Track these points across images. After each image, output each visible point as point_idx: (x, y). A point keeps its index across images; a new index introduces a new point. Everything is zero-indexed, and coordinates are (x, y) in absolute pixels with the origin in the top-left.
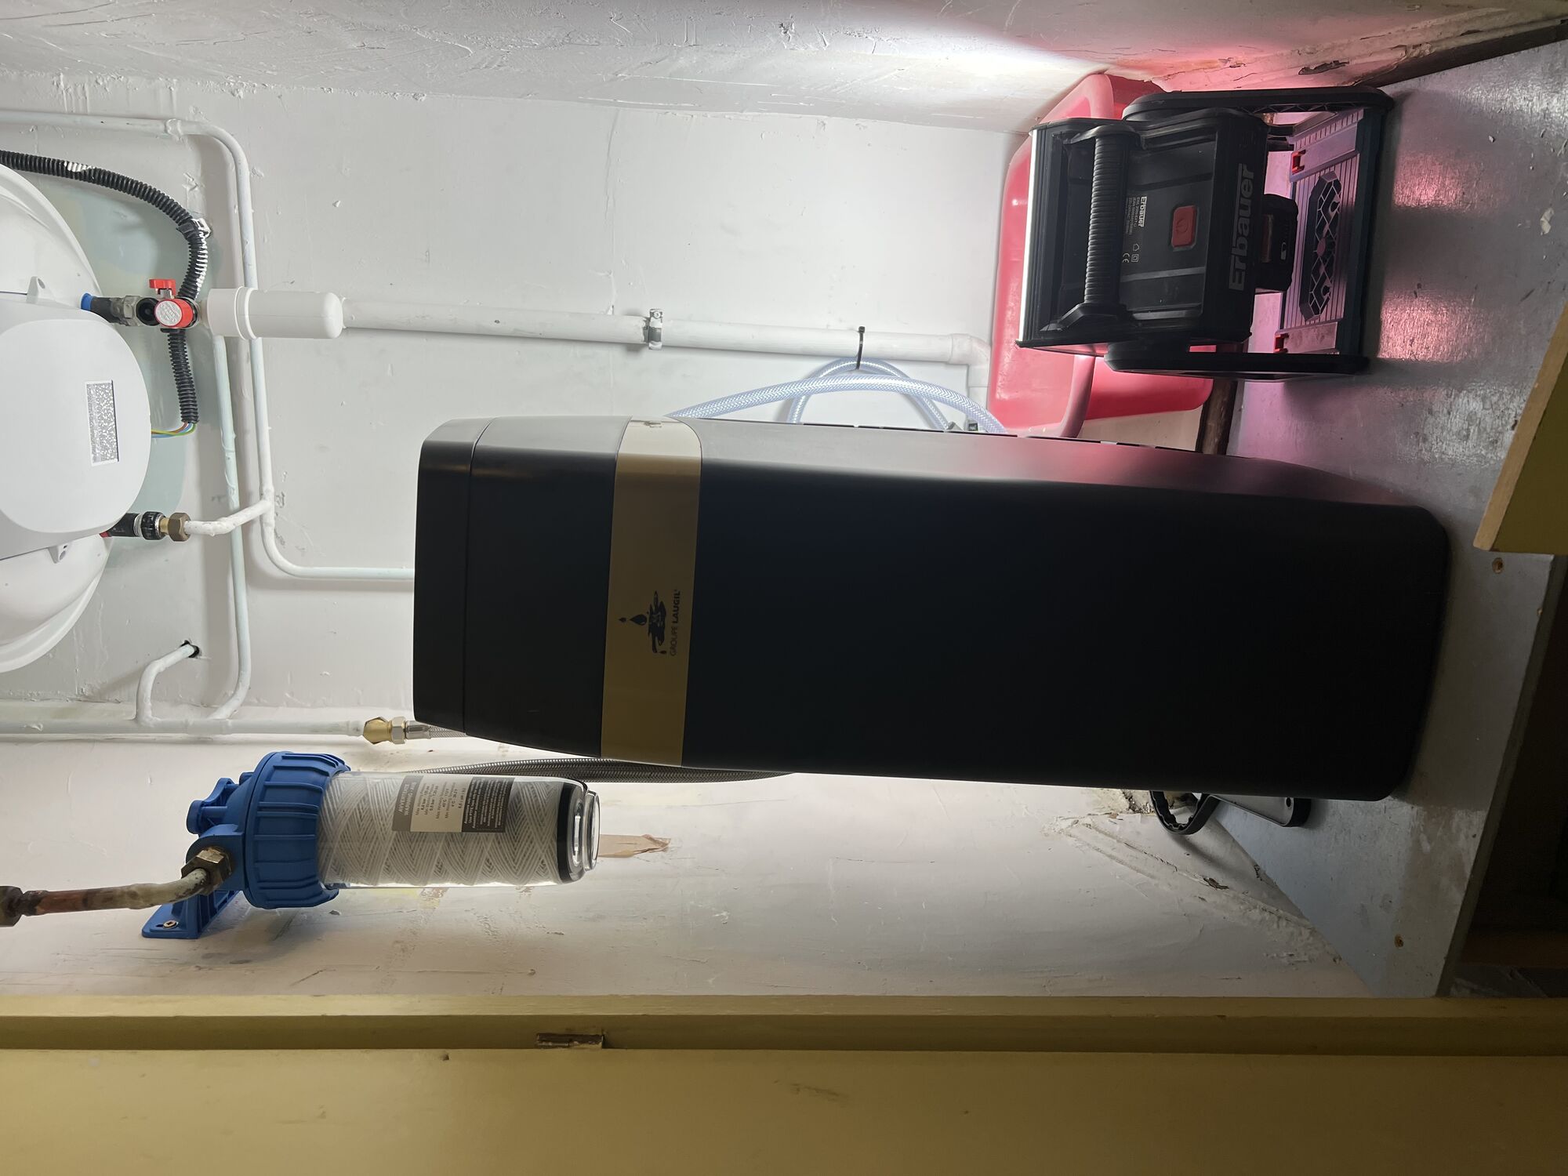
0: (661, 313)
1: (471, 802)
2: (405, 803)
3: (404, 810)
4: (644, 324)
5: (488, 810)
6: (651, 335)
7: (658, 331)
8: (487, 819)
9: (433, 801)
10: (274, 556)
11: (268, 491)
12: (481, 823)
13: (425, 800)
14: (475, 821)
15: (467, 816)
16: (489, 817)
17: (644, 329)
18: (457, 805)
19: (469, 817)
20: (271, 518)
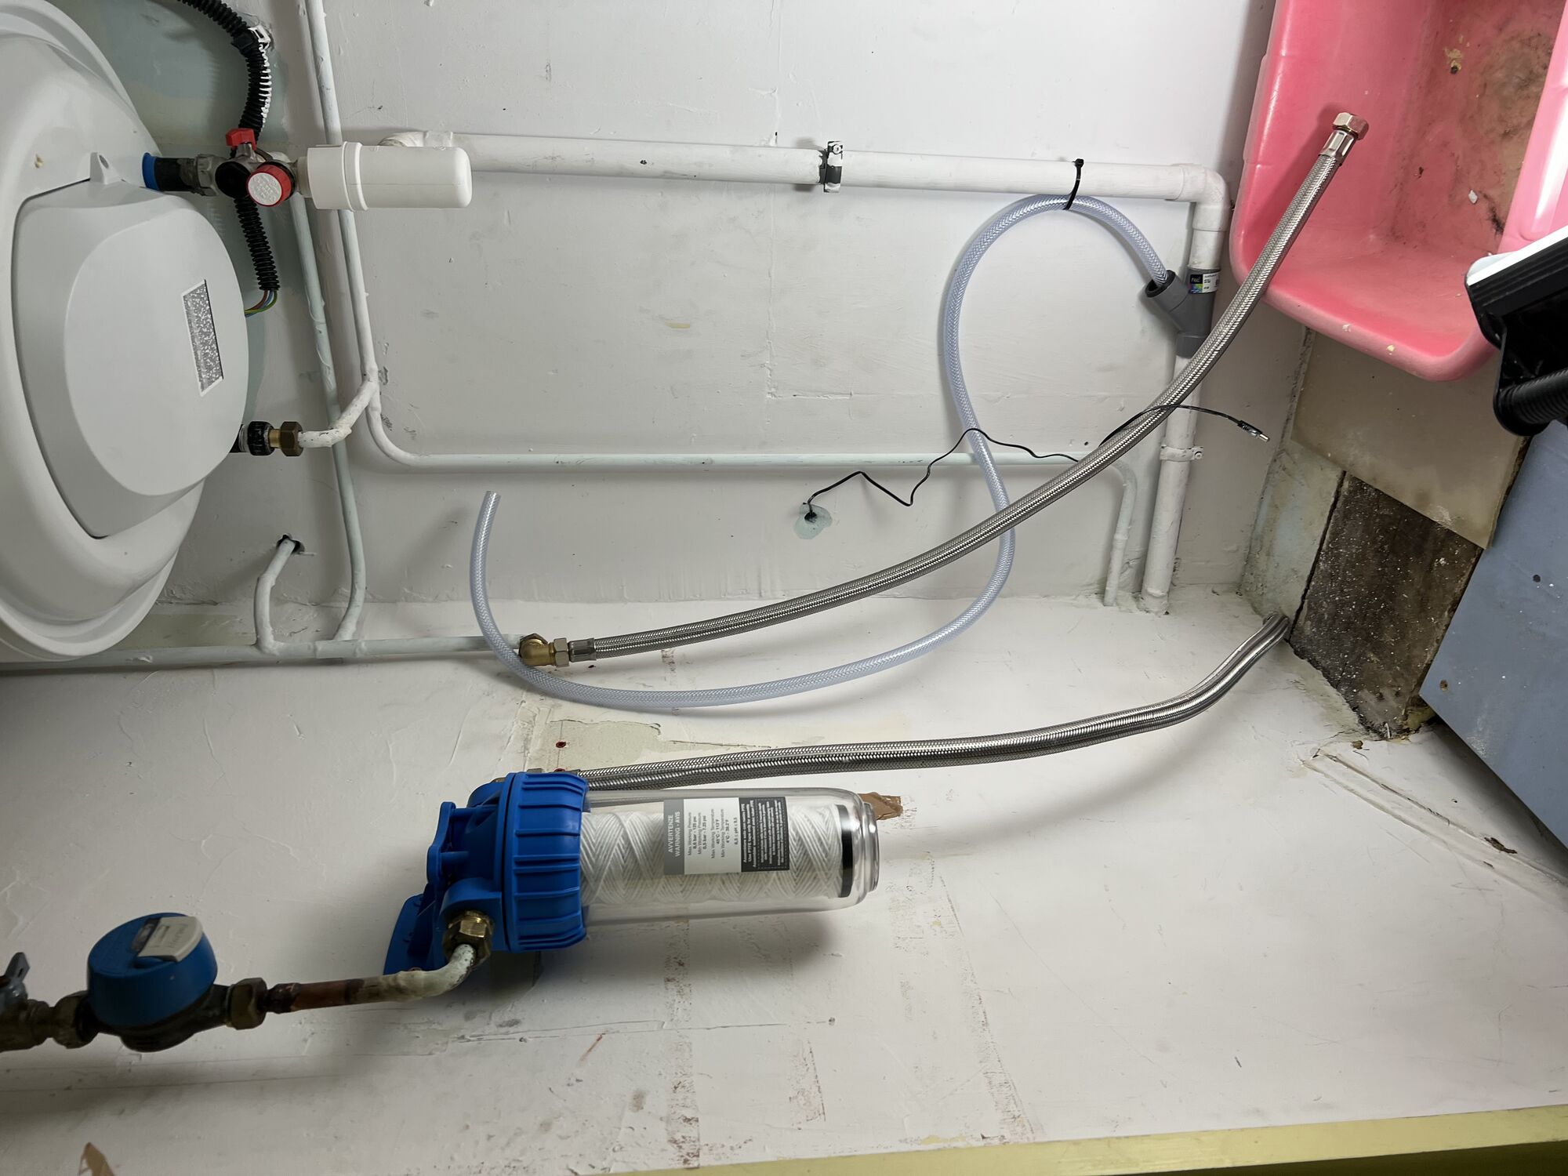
0: (842, 147)
1: (747, 836)
2: (674, 840)
3: (674, 850)
4: (820, 162)
5: (768, 844)
6: (830, 175)
7: (837, 169)
8: (768, 856)
9: (705, 837)
10: (384, 445)
11: (371, 369)
12: (762, 861)
14: (755, 859)
15: (745, 854)
16: (770, 853)
17: (821, 167)
18: (732, 841)
19: (748, 854)
20: (377, 404)
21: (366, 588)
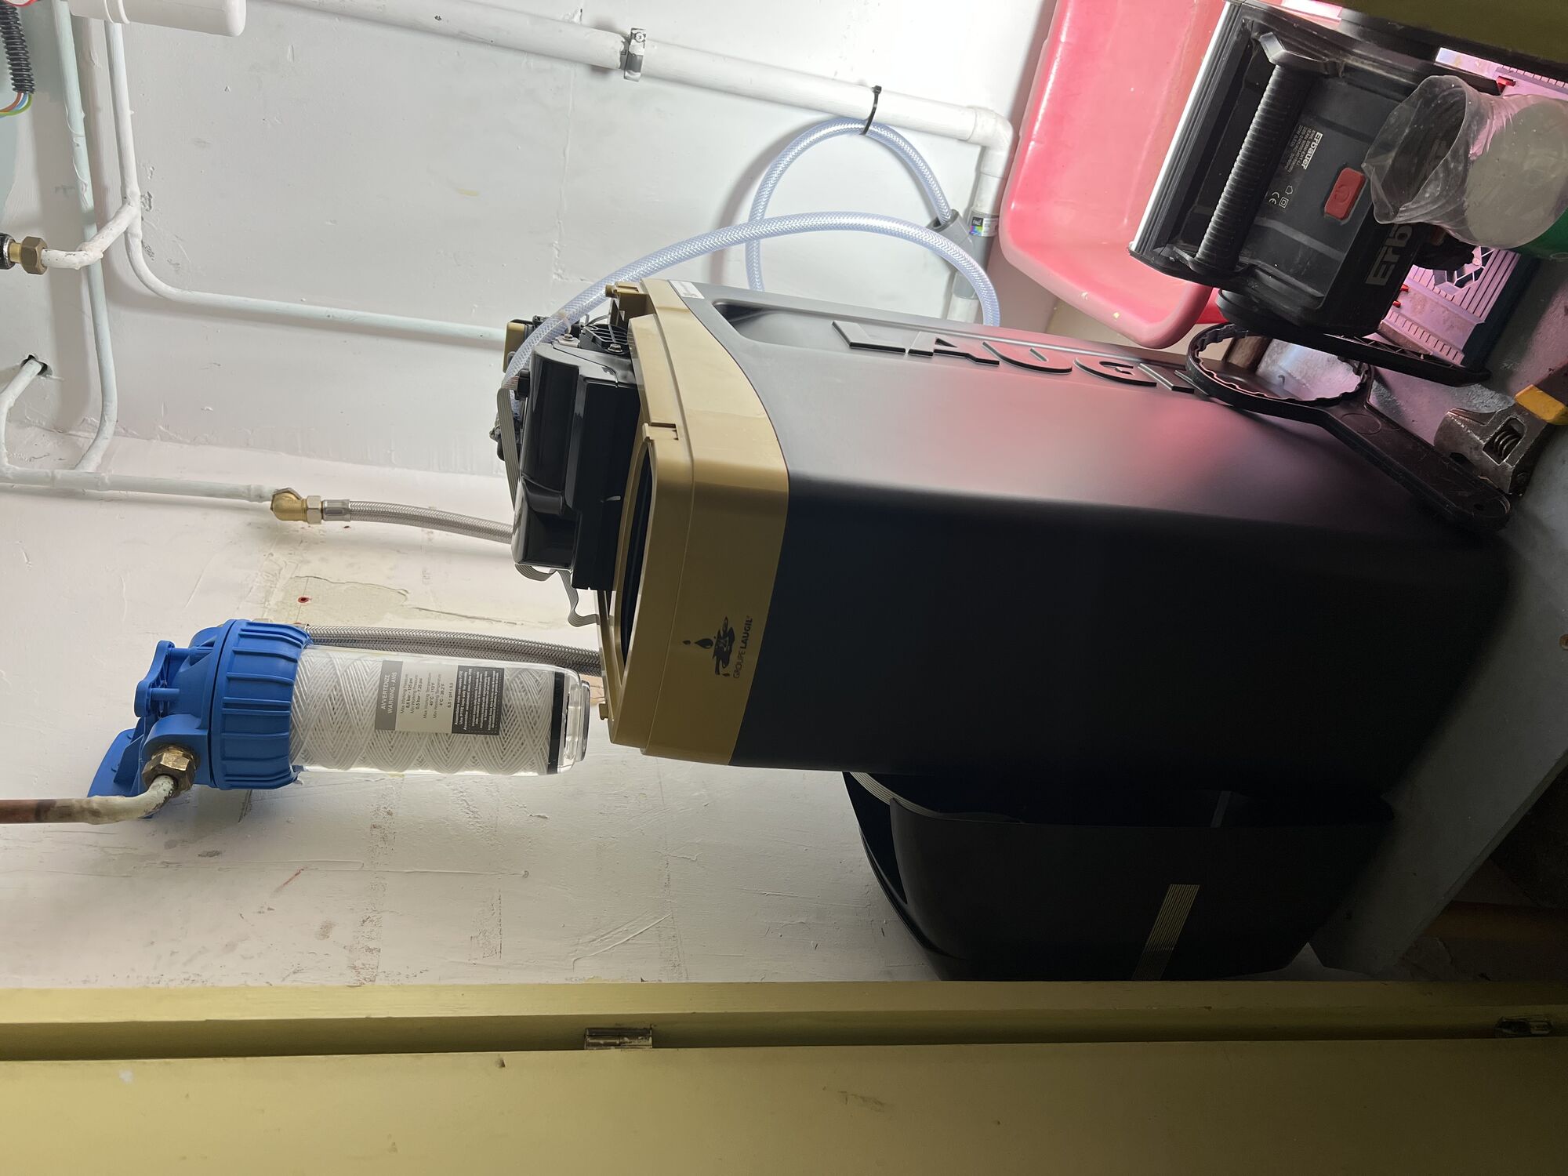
0: (645, 35)
1: (461, 701)
2: (387, 697)
3: (387, 708)
4: (622, 47)
5: (480, 710)
6: (630, 62)
7: (638, 57)
8: (479, 722)
9: (419, 697)
10: (142, 274)
11: (133, 193)
12: (473, 725)
13: (409, 697)
14: (466, 722)
15: (457, 717)
16: (482, 718)
17: (623, 53)
18: (445, 704)
19: (460, 717)
20: (138, 230)
21: (117, 421)
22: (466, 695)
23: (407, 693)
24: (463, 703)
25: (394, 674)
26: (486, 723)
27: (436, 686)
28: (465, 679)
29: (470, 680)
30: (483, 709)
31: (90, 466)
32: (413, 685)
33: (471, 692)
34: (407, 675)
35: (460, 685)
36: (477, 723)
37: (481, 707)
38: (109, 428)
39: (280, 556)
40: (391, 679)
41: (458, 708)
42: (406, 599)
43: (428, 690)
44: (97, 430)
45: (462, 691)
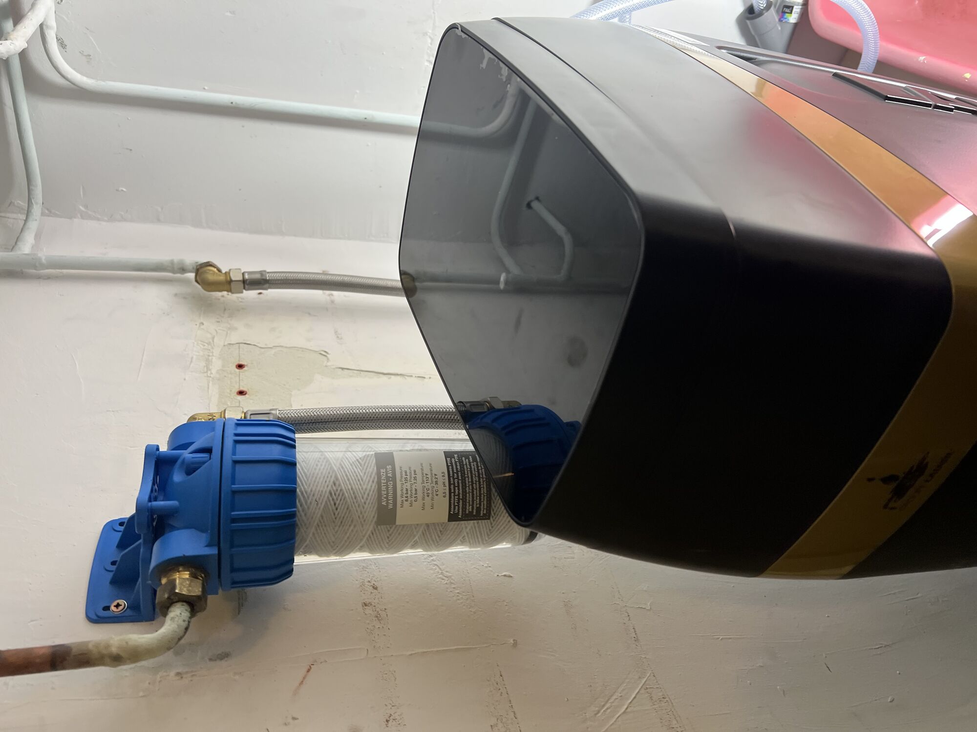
1: (454, 489)
2: (388, 493)
3: (387, 503)
5: (473, 497)
8: (473, 508)
9: (416, 490)
12: (467, 513)
13: (407, 490)
14: (461, 511)
15: (452, 506)
16: (475, 506)
18: (440, 493)
19: (454, 505)
20: (52, 23)
21: (43, 204)
22: (458, 482)
23: (404, 487)
24: (457, 492)
25: (389, 467)
26: (479, 509)
27: (429, 476)
28: (454, 466)
29: (459, 467)
30: (475, 496)
31: (26, 247)
32: (408, 477)
33: (462, 480)
34: (401, 468)
35: (451, 473)
36: (470, 510)
37: (473, 494)
38: (37, 210)
39: (211, 324)
40: (386, 472)
41: (453, 497)
42: (328, 359)
43: (423, 482)
44: (26, 212)
45: (454, 480)
